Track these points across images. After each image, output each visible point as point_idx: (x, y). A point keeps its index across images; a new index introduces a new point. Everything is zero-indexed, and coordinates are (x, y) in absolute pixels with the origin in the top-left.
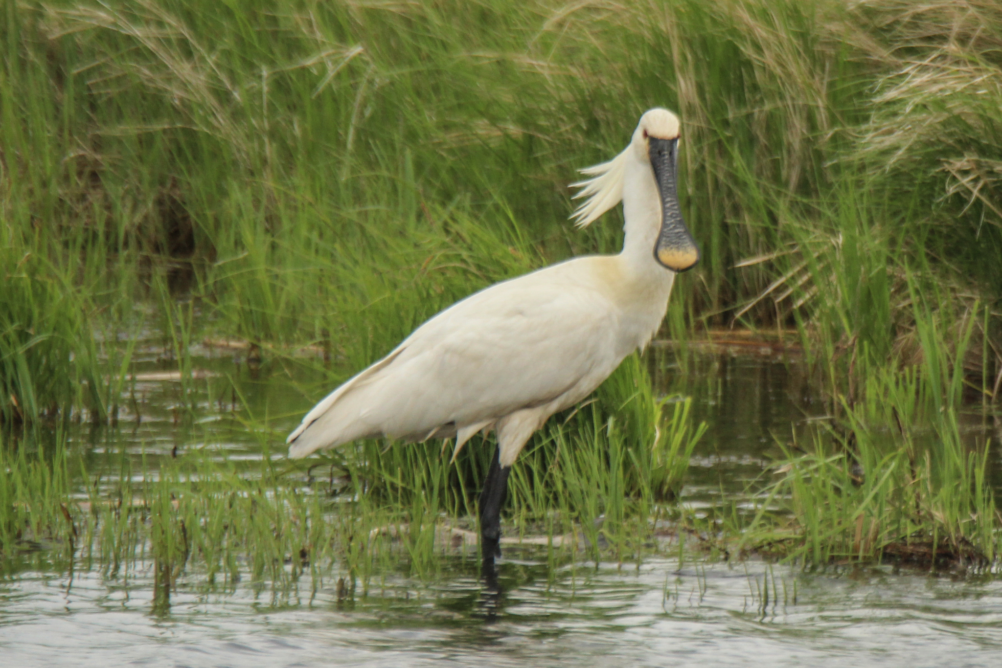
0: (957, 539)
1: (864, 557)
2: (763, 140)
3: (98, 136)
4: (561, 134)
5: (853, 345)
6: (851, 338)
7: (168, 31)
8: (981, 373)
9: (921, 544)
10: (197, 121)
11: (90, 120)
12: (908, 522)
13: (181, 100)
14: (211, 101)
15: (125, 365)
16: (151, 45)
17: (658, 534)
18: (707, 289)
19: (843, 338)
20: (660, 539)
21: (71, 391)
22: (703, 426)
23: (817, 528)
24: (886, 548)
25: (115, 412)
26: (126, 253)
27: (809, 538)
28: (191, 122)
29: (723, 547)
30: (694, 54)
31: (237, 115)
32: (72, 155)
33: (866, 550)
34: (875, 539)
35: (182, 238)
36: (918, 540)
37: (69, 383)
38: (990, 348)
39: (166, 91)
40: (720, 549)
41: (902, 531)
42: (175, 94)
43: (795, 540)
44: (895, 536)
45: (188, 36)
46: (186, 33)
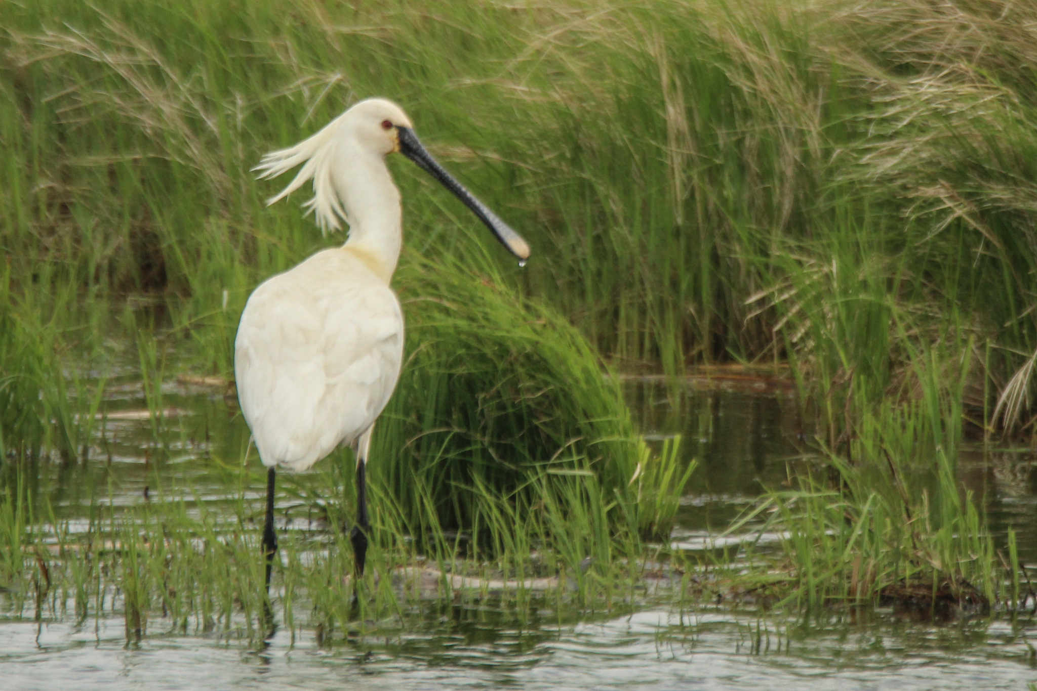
0: (957, 581)
1: (862, 600)
2: (754, 167)
3: (67, 167)
4: (544, 162)
5: (850, 379)
6: (849, 372)
7: (140, 58)
8: (983, 408)
9: (919, 587)
10: (169, 151)
11: (59, 150)
12: (907, 564)
13: (152, 128)
14: (184, 130)
15: (95, 404)
16: (122, 72)
17: (647, 577)
18: (698, 323)
19: (840, 372)
20: (649, 581)
21: (40, 430)
22: (693, 463)
23: (812, 570)
24: (883, 590)
25: (85, 452)
26: (97, 287)
27: (803, 580)
28: (163, 151)
29: (715, 589)
30: (684, 79)
31: (212, 144)
32: (42, 186)
33: (863, 593)
34: (873, 580)
35: (154, 272)
36: (916, 582)
37: (39, 422)
38: (991, 383)
39: (137, 120)
40: (713, 592)
41: (900, 572)
42: (147, 122)
43: (790, 582)
44: (893, 577)
45: (159, 62)
46: (158, 59)
